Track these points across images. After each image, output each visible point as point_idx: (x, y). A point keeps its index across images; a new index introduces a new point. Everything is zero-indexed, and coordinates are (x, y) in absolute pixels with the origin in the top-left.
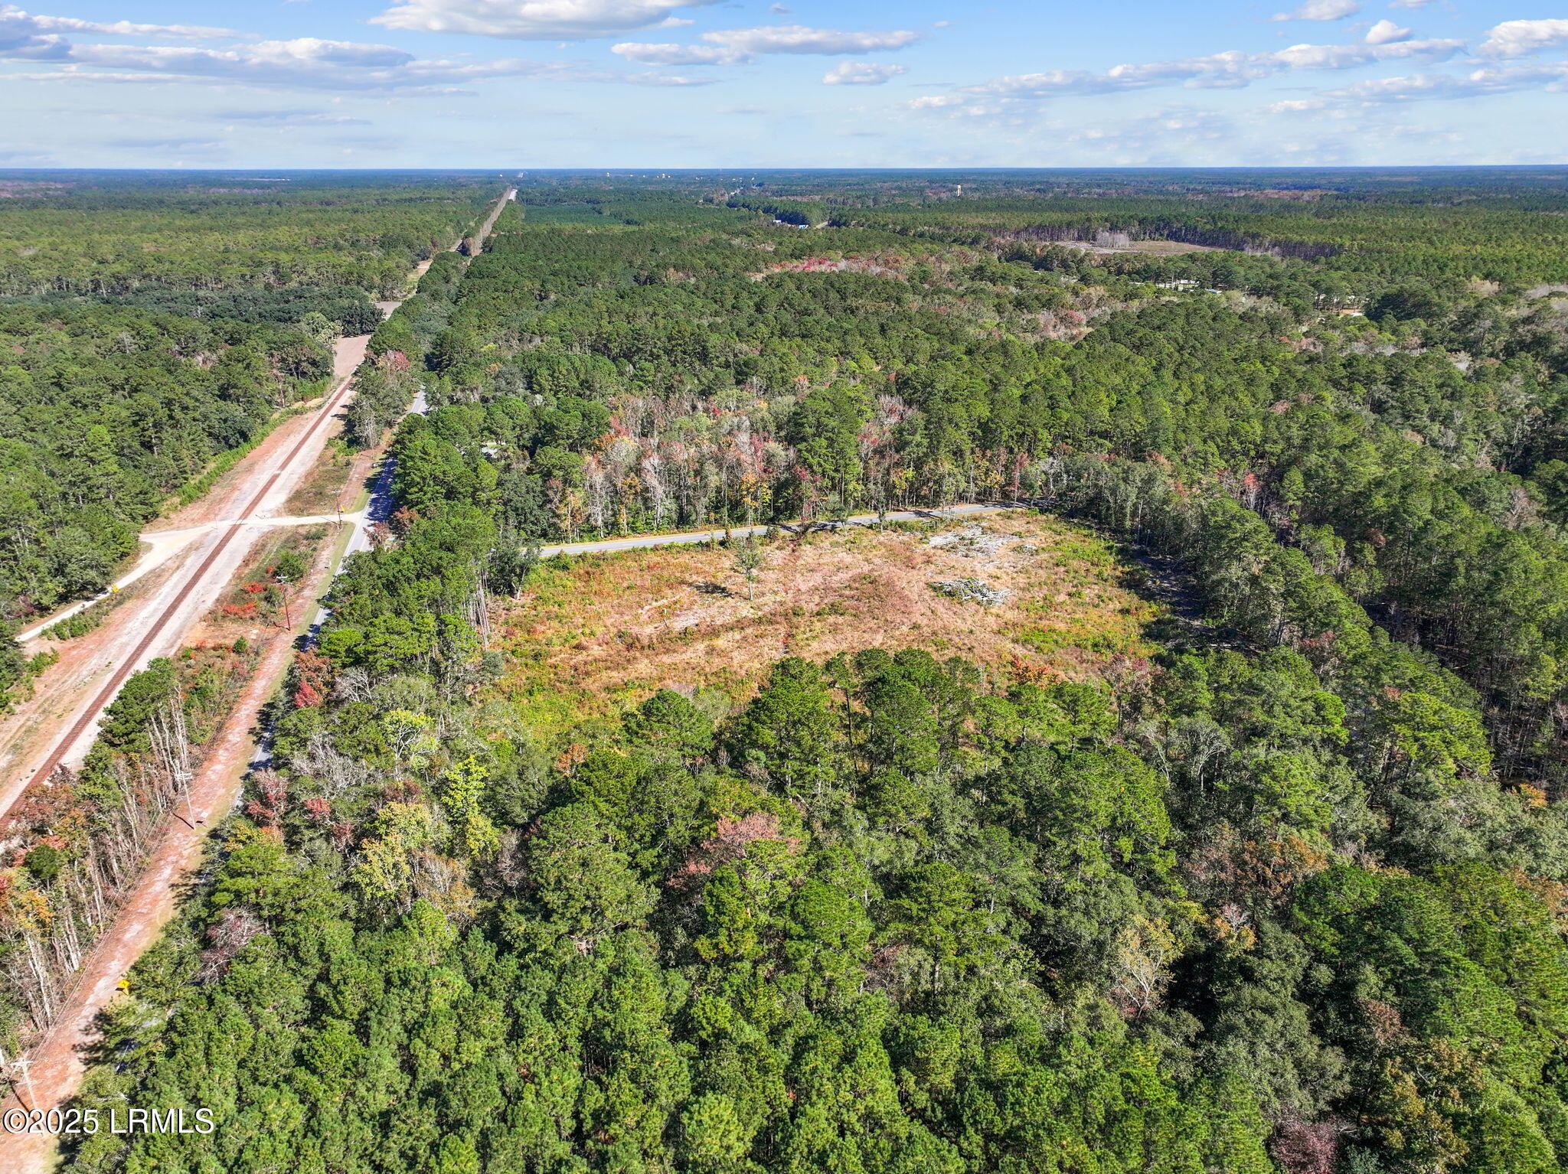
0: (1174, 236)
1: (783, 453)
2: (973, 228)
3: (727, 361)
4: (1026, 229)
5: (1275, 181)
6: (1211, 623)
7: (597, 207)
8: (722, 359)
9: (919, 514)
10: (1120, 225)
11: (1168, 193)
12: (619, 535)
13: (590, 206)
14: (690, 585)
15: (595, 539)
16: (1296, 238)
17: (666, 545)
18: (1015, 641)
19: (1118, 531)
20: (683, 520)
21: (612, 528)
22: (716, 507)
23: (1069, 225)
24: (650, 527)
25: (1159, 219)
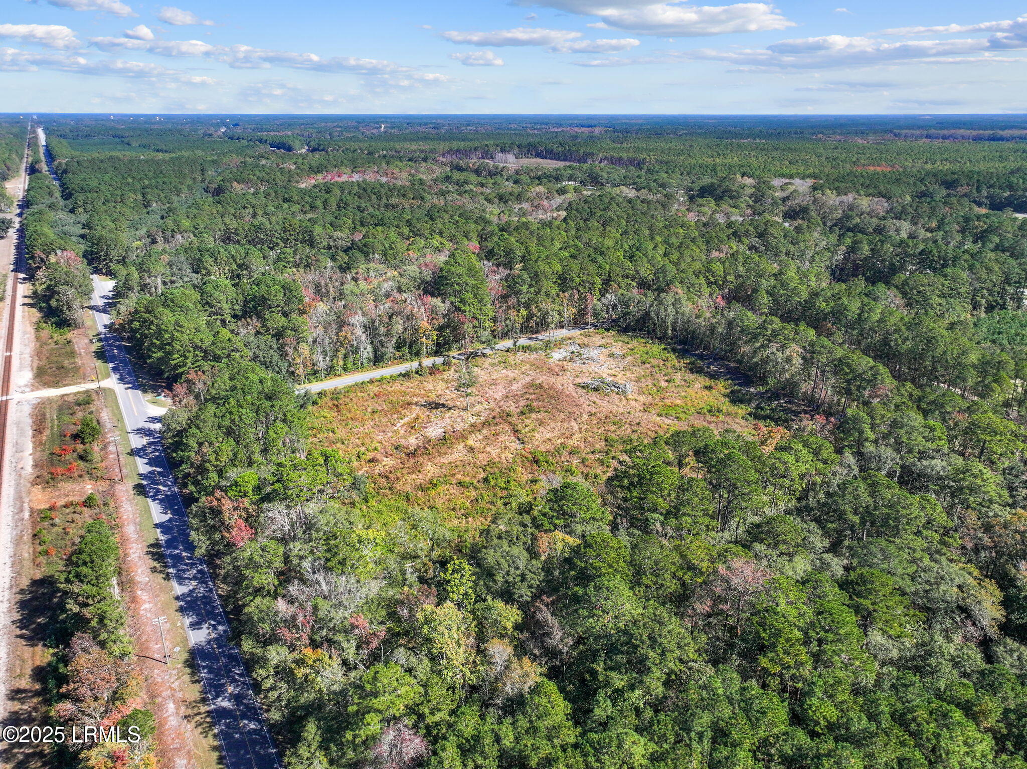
0: (539, 155)
1: (442, 305)
2: (415, 152)
3: (329, 245)
4: (449, 152)
5: (568, 122)
6: (761, 389)
7: (126, 140)
8: (325, 243)
9: (530, 339)
10: (507, 149)
11: (511, 129)
12: (335, 375)
13: (116, 140)
14: (416, 404)
15: (318, 379)
16: (616, 155)
17: (378, 378)
18: (660, 415)
19: (662, 339)
20: (378, 359)
21: (331, 371)
22: (398, 347)
23: (476, 149)
24: (359, 367)
25: (529, 144)
